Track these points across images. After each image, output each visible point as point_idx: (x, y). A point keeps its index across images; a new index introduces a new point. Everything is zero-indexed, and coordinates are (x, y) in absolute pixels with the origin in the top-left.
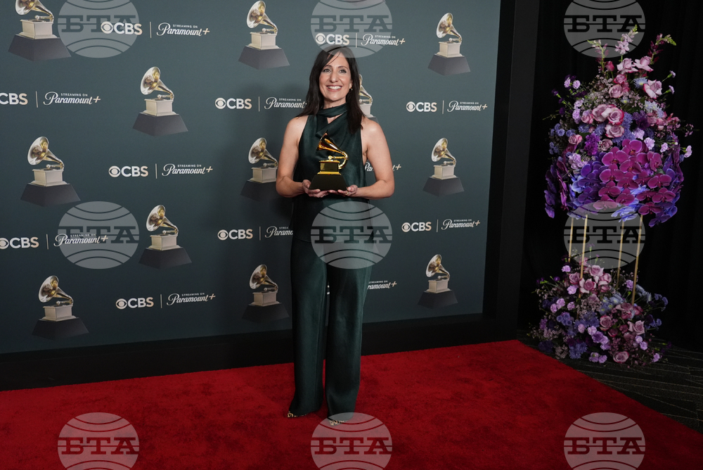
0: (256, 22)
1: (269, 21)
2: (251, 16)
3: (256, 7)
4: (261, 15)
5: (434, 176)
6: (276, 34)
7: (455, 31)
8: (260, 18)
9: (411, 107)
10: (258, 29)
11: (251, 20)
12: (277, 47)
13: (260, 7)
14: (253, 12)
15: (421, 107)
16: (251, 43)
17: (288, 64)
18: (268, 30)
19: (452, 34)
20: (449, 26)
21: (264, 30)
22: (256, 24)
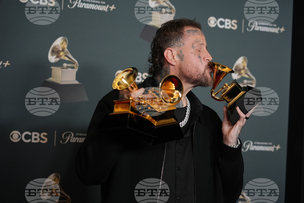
0: (57, 57)
1: (71, 56)
2: (53, 51)
3: (59, 42)
7: (250, 74)
8: (62, 54)
11: (52, 55)
12: (77, 82)
13: (62, 43)
14: (55, 47)
16: (51, 76)
17: (86, 99)
18: (69, 65)
19: (247, 76)
20: (244, 69)
21: (65, 65)
22: (58, 59)
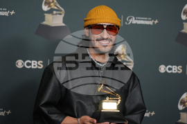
4: (53, 2)
5: (180, 121)
6: (63, 16)
9: (162, 69)
10: (50, 12)
15: (170, 69)
